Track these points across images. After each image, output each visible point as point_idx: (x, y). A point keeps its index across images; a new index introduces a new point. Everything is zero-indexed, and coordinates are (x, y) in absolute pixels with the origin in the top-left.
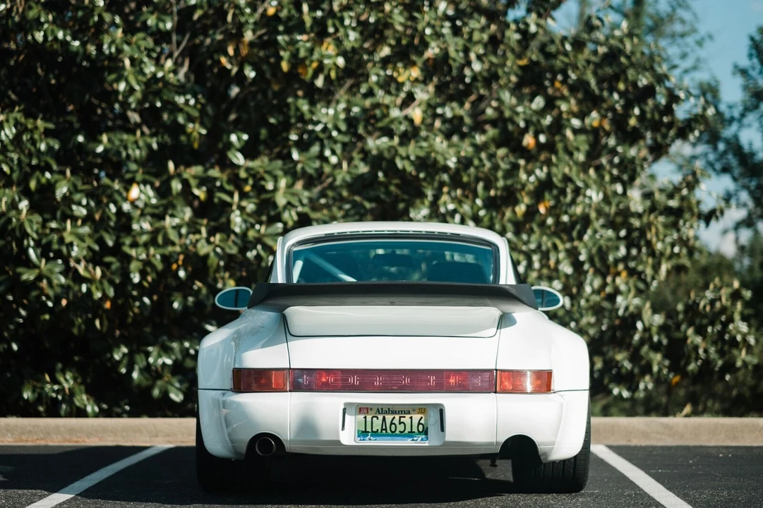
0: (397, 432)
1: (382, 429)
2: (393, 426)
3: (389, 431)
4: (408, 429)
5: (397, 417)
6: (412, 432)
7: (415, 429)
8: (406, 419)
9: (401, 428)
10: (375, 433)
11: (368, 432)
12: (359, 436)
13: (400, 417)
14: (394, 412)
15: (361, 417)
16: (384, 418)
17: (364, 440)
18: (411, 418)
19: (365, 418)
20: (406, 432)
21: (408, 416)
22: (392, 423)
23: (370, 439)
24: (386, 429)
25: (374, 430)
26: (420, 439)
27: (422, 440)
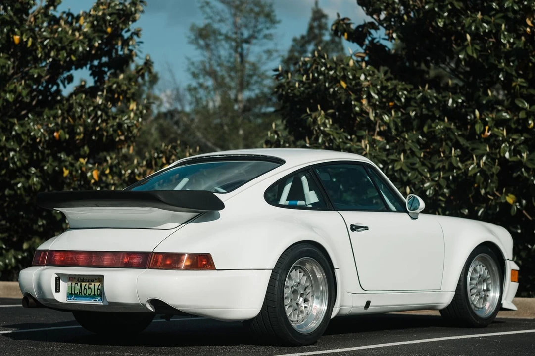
0: (87, 294)
1: (80, 292)
2: (85, 290)
3: (83, 294)
4: (93, 293)
5: (87, 284)
6: (94, 295)
7: (96, 293)
8: (92, 286)
9: (89, 292)
10: (76, 295)
11: (73, 294)
12: (68, 297)
13: (89, 284)
14: (86, 281)
15: (70, 283)
16: (81, 284)
17: (70, 299)
18: (94, 285)
19: (72, 284)
20: (92, 294)
21: (93, 284)
22: (85, 288)
23: (73, 299)
24: (81, 293)
25: (76, 293)
26: (98, 300)
27: (99, 300)
